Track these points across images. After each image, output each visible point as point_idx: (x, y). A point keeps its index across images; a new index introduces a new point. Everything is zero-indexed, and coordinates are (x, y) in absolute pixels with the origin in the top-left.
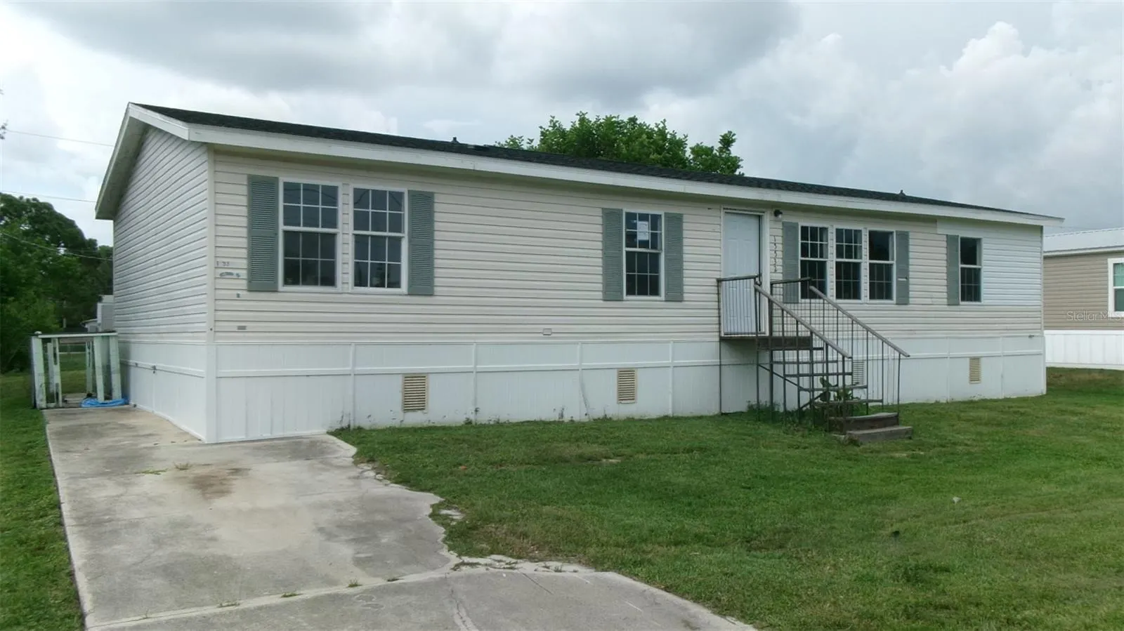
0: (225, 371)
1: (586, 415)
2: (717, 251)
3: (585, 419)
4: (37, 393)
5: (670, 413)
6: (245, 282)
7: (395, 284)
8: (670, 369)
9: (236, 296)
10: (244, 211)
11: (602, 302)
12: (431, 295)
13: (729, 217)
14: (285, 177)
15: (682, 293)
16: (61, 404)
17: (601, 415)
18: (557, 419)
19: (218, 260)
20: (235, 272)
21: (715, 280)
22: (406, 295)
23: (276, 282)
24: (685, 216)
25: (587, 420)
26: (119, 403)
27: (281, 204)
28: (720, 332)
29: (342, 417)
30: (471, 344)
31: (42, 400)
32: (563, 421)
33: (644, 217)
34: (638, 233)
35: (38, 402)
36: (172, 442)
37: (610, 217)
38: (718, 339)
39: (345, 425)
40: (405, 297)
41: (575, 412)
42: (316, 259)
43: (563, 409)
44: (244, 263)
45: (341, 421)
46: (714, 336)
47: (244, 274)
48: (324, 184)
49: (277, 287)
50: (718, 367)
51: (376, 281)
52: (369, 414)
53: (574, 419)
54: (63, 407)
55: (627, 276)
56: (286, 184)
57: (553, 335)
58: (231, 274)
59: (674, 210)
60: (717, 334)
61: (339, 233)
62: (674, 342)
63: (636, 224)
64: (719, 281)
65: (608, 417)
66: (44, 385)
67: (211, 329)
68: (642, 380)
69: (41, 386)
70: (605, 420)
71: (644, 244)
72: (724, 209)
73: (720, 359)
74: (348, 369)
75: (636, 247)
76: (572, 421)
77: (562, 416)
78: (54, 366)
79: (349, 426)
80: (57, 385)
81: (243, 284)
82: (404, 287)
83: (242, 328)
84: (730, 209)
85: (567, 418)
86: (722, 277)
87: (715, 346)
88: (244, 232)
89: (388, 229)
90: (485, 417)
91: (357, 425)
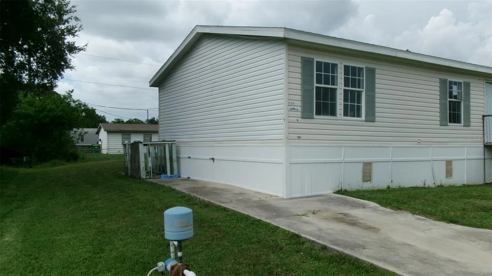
0: (294, 160)
1: (434, 184)
2: (482, 101)
3: (434, 186)
4: (141, 171)
5: (465, 183)
6: (300, 113)
7: (359, 115)
8: (465, 161)
9: (297, 120)
10: (299, 76)
11: (439, 126)
12: (374, 121)
13: (487, 84)
14: (318, 58)
15: (470, 122)
16: (152, 177)
17: (440, 184)
18: (423, 186)
19: (290, 101)
20: (296, 108)
21: (482, 116)
22: (364, 121)
23: (313, 114)
24: (471, 83)
25: (434, 187)
26: (177, 177)
27: (315, 72)
28: (484, 142)
29: (339, 185)
30: (389, 147)
31: (144, 175)
32: (425, 187)
33: (455, 83)
34: (453, 91)
35: (142, 176)
36: (266, 198)
37: (443, 82)
38: (483, 146)
39: (340, 189)
40: (363, 122)
41: (430, 183)
42: (328, 102)
43: (425, 181)
44: (299, 103)
45: (339, 187)
46: (481, 144)
47: (300, 109)
48: (332, 63)
49: (314, 117)
50: (483, 160)
51: (352, 113)
52: (349, 184)
53: (429, 186)
54: (153, 178)
55: (449, 113)
56: (317, 62)
57: (421, 143)
58: (295, 109)
59: (467, 80)
60: (483, 143)
61: (338, 88)
62: (468, 147)
63: (452, 87)
64: (484, 116)
65: (443, 185)
66: (144, 167)
67: (287, 138)
68: (455, 166)
69: (143, 168)
70: (441, 186)
71: (455, 97)
72: (486, 80)
73: (484, 156)
74: (341, 159)
75: (452, 98)
76: (428, 187)
77: (425, 184)
78: (149, 158)
79: (341, 189)
80: (150, 167)
81: (299, 114)
82: (363, 117)
83: (299, 137)
84: (487, 80)
85: (427, 186)
86: (485, 115)
87: (482, 149)
88: (299, 87)
89: (357, 87)
90: (394, 185)
91: (345, 189)
